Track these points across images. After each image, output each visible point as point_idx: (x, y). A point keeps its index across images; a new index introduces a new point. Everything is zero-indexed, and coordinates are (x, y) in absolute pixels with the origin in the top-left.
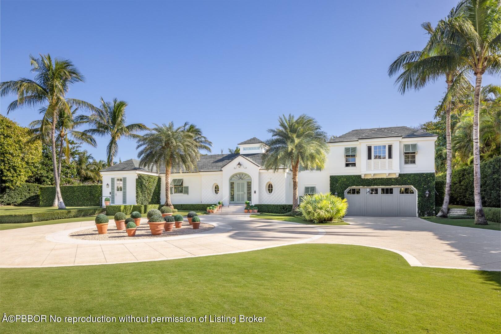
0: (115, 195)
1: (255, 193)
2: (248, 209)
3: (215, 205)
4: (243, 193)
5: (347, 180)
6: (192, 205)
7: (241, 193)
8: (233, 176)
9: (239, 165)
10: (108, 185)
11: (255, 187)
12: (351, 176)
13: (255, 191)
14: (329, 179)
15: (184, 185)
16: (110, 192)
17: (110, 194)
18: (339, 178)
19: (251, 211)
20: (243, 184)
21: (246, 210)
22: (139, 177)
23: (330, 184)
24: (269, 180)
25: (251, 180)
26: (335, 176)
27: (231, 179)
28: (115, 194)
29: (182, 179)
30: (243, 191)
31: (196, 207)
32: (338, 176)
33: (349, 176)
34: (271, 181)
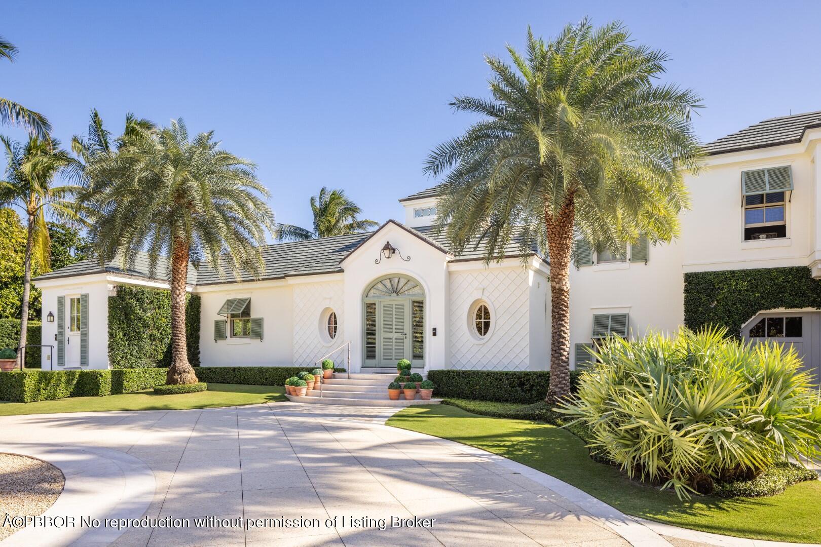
0: (67, 342)
1: (434, 334)
2: (399, 387)
3: (311, 371)
4: (399, 335)
5: (753, 287)
6: (260, 370)
7: (394, 335)
8: (372, 286)
9: (386, 252)
10: (51, 314)
11: (434, 316)
12: (769, 271)
13: (435, 329)
14: (682, 285)
15: (254, 315)
16: (56, 335)
17: (56, 339)
18: (721, 281)
19: (408, 392)
20: (400, 308)
21: (394, 392)
22: (118, 292)
23: (687, 303)
24: (476, 295)
25: (423, 294)
26: (706, 273)
27: (366, 295)
28: (67, 339)
29: (246, 299)
30: (400, 328)
31: (270, 375)
32: (716, 274)
33: (759, 270)
34: (484, 298)
